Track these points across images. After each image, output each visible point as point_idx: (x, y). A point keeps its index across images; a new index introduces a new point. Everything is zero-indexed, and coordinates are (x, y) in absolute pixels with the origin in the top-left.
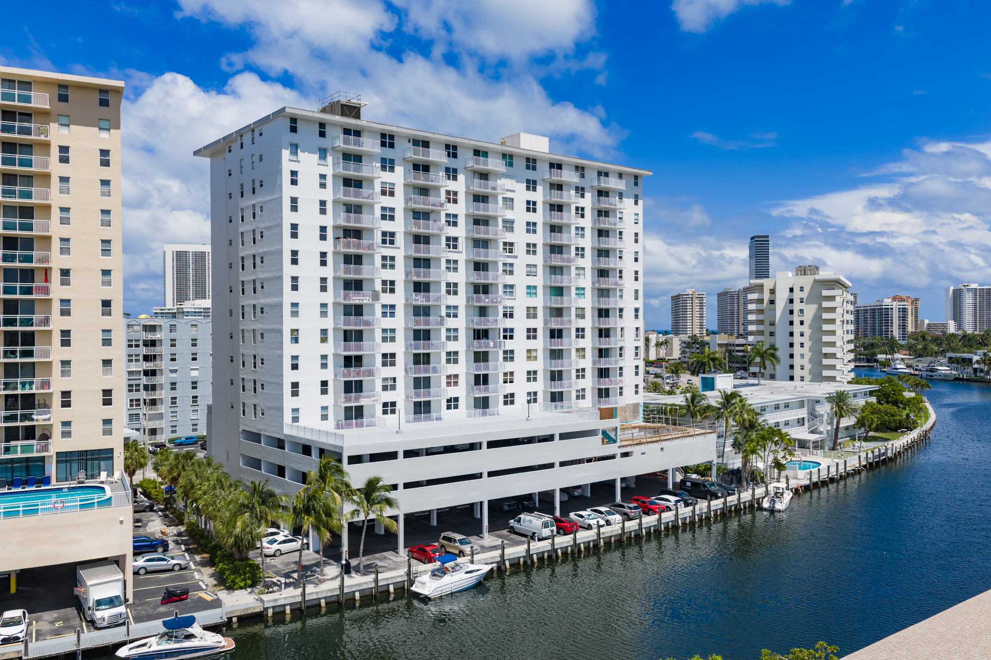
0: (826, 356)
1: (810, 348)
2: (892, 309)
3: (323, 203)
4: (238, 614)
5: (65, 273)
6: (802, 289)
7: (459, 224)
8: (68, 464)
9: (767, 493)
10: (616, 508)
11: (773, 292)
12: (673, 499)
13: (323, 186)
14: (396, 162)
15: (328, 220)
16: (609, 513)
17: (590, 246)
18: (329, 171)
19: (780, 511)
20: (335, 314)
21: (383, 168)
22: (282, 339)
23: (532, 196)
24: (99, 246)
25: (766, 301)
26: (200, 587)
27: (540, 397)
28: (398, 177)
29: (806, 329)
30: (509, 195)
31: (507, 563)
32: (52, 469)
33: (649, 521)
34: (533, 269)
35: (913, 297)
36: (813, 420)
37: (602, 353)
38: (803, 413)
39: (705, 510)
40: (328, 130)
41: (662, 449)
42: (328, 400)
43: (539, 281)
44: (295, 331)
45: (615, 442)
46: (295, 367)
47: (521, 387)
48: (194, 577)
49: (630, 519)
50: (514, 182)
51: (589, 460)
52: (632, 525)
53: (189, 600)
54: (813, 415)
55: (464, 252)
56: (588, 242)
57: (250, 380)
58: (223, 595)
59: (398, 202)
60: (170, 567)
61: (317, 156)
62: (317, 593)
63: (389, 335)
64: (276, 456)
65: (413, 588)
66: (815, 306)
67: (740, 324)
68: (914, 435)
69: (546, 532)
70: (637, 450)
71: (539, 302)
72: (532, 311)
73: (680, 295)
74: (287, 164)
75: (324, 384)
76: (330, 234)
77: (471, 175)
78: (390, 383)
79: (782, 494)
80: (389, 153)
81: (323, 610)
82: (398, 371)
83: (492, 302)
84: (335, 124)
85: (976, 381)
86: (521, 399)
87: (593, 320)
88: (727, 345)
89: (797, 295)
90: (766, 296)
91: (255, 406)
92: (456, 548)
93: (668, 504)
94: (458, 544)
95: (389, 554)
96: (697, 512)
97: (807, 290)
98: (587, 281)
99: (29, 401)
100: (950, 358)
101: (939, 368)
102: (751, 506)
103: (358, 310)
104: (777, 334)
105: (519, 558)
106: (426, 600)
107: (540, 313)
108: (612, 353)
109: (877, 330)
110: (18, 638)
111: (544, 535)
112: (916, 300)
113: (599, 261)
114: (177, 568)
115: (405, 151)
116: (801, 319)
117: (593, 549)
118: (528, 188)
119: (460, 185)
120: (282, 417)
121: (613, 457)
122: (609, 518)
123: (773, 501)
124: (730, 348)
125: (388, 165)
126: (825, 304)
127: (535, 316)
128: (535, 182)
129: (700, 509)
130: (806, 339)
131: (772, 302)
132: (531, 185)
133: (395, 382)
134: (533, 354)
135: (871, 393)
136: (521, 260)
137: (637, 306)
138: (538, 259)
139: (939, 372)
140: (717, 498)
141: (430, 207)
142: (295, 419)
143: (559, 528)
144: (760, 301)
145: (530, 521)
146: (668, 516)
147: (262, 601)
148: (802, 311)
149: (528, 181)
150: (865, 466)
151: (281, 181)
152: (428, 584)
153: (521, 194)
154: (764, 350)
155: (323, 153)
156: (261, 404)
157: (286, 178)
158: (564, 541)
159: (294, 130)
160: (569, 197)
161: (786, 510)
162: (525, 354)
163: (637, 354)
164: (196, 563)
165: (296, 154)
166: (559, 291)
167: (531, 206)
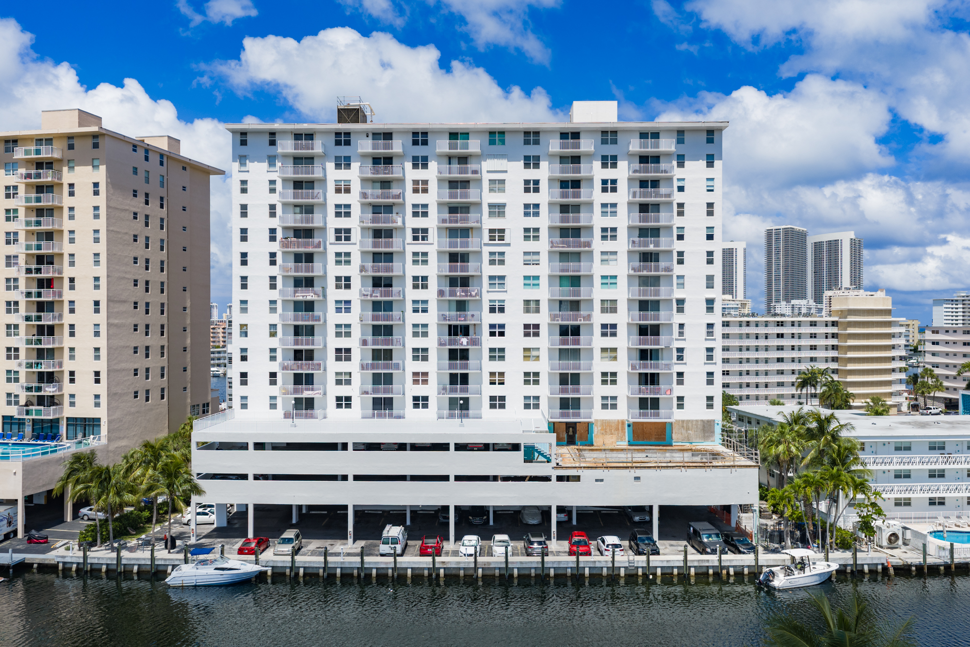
3: (272, 207)
4: (38, 561)
5: (72, 280)
7: (430, 214)
13: (272, 191)
14: (352, 159)
15: (278, 222)
17: (626, 224)
18: (278, 176)
20: (284, 310)
22: (232, 333)
23: (532, 174)
24: (92, 258)
27: (544, 403)
28: (353, 173)
30: (498, 176)
32: (63, 428)
34: (534, 257)
37: (647, 355)
40: (278, 138)
41: (638, 478)
42: (277, 390)
43: (543, 270)
44: (244, 326)
46: (244, 358)
50: (506, 161)
53: (46, 544)
55: (436, 243)
56: (622, 220)
59: (354, 198)
61: (266, 164)
63: (343, 331)
70: (594, 475)
71: (543, 294)
72: (532, 305)
74: (237, 175)
75: (273, 375)
76: (279, 235)
78: (344, 377)
80: (346, 151)
82: (354, 366)
84: (284, 132)
86: (514, 403)
87: (630, 313)
98: (620, 268)
102: (753, 572)
103: (309, 306)
107: (545, 306)
108: (666, 355)
118: (527, 166)
119: (430, 174)
125: (343, 163)
127: (537, 310)
128: (537, 158)
132: (531, 162)
133: (349, 376)
134: (534, 353)
136: (516, 247)
137: (711, 296)
138: (542, 245)
141: (391, 200)
142: (244, 407)
149: (527, 158)
151: (231, 191)
153: (516, 174)
155: (272, 160)
157: (236, 187)
159: (244, 143)
162: (521, 354)
165: (245, 164)
166: (573, 281)
167: (532, 186)
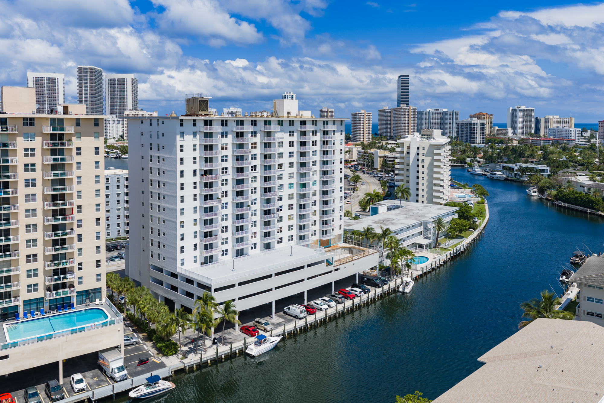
0: (435, 185)
1: (427, 180)
2: (477, 124)
3: (195, 158)
4: (174, 370)
5: (79, 207)
6: (424, 148)
7: (257, 158)
8: (81, 297)
9: (402, 282)
10: (333, 297)
11: (409, 148)
12: (359, 290)
13: (195, 150)
14: (228, 133)
15: (197, 167)
16: (330, 301)
17: (319, 159)
18: (197, 142)
19: (407, 293)
20: (200, 211)
21: (222, 137)
22: (176, 226)
23: (291, 139)
24: (95, 193)
25: (405, 152)
26: (150, 354)
27: (294, 238)
28: (229, 140)
29: (425, 170)
30: (281, 140)
31: (286, 334)
32: (74, 301)
33: (348, 304)
34: (292, 175)
35: (490, 114)
36: (426, 232)
37: (324, 213)
38: (421, 229)
39: (374, 296)
40: (197, 123)
41: (354, 264)
42: (197, 253)
43: (294, 180)
44: (182, 222)
45: (332, 264)
46: (182, 239)
47: (285, 234)
48: (144, 348)
49: (339, 303)
50: (283, 133)
51: (320, 275)
52: (340, 307)
53: (149, 363)
54: (427, 229)
55: (260, 172)
56: (318, 158)
57: (156, 241)
58: (164, 359)
59: (229, 153)
60: (132, 343)
61: (192, 136)
62: (207, 357)
63: (225, 218)
64: (173, 281)
65: (247, 351)
66: (430, 158)
67: (392, 129)
68: (476, 233)
69: (302, 315)
70: (342, 267)
71: (294, 191)
72: (291, 196)
73: (357, 114)
74: (179, 141)
75: (195, 245)
76: (198, 173)
77: (263, 133)
78: (225, 241)
79: (409, 284)
80: (225, 129)
81: (209, 365)
82: (229, 235)
83: (273, 195)
84: (200, 121)
85: (515, 181)
86: (285, 240)
87: (320, 196)
88: (384, 157)
89: (421, 151)
90: (405, 150)
91: (159, 255)
92: (263, 327)
93: (356, 293)
94: (263, 325)
95: (231, 330)
96: (370, 297)
97: (426, 149)
98: (317, 177)
99: (64, 271)
100: (503, 167)
101: (497, 173)
102: (395, 289)
103: (210, 210)
104: (411, 170)
105: (291, 331)
106: (253, 357)
107: (295, 196)
108: (329, 212)
109: (468, 136)
110: (84, 389)
111: (301, 317)
112: (491, 115)
113: (324, 167)
114: (135, 343)
115: (233, 127)
116: (423, 164)
117: (324, 322)
118: (290, 135)
119: (258, 139)
120: (176, 264)
121: (331, 272)
122: (330, 304)
123: (404, 288)
124: (386, 158)
125: (224, 135)
126: (436, 158)
127: (292, 198)
128: (293, 132)
129: (371, 295)
130: (425, 175)
131: (408, 153)
132: (291, 133)
133: (227, 239)
134: (292, 217)
135: (456, 212)
136: (286, 170)
137: (341, 186)
138: (294, 170)
139: (497, 175)
140: (379, 287)
141: (244, 154)
142: (182, 264)
143: (307, 311)
144: (402, 152)
145: (295, 310)
146: (357, 301)
147: (183, 363)
148: (423, 160)
149: (290, 132)
150: (449, 259)
151: (176, 150)
152: (254, 349)
153: (286, 138)
154: (403, 189)
155: (195, 134)
156: (163, 254)
157: (178, 148)
158: (311, 319)
159: (182, 125)
160: (310, 138)
161: (410, 292)
162: (288, 217)
163: (341, 210)
164: (143, 340)
165: (183, 136)
166: (304, 186)
167: (291, 144)
